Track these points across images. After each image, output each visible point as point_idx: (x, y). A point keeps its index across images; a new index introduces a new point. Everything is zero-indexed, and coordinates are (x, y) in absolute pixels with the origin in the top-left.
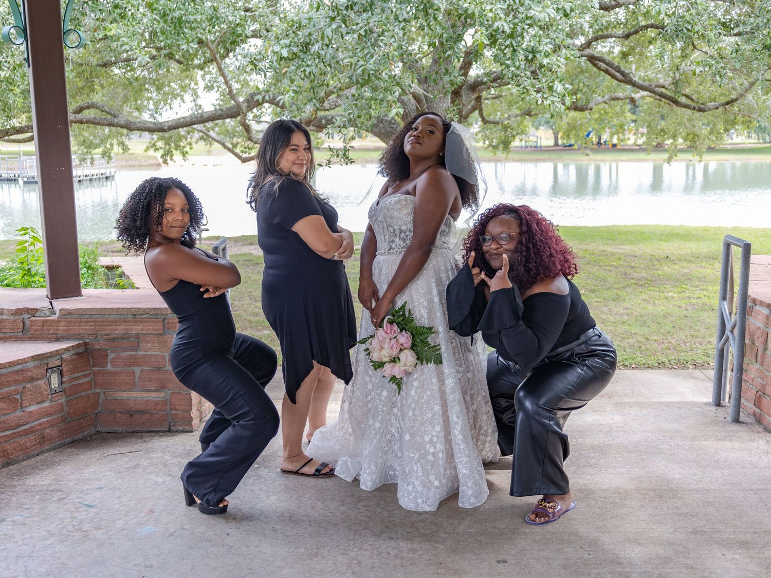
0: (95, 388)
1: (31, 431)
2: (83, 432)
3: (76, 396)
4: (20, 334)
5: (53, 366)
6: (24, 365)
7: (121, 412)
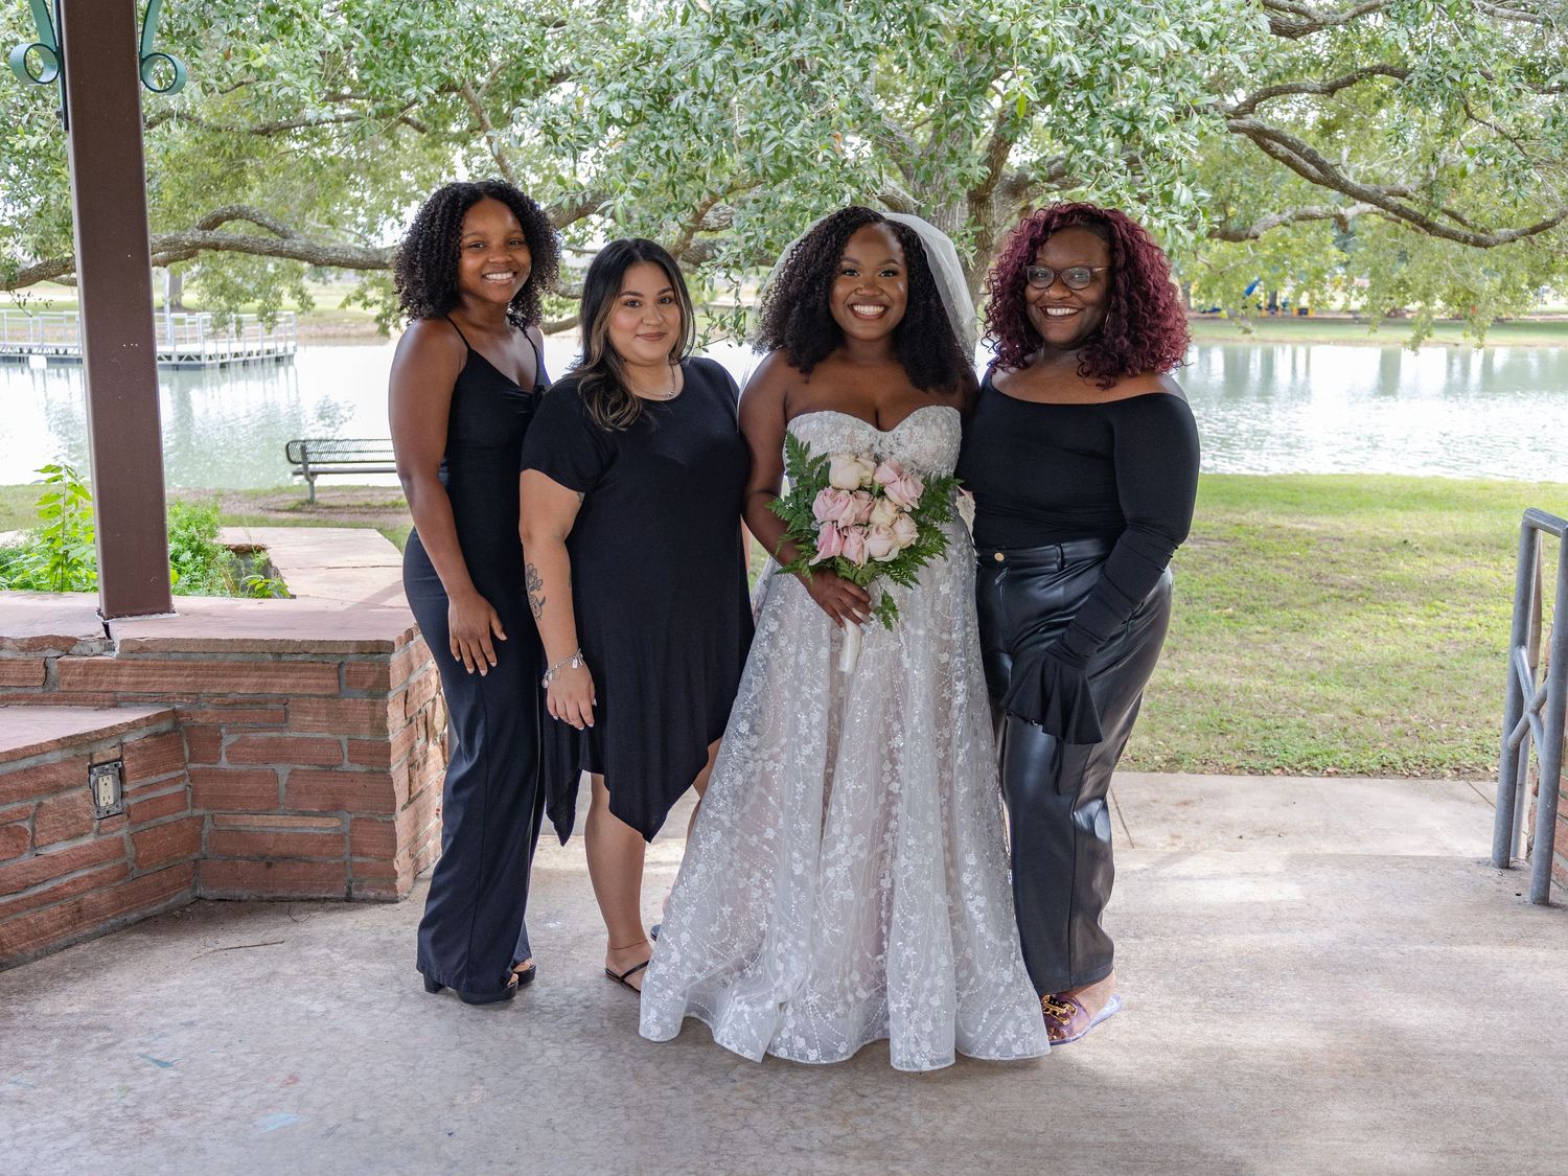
0: (194, 807)
1: (54, 897)
2: (166, 899)
3: (153, 823)
4: (39, 691)
5: (102, 760)
6: (41, 757)
7: (248, 858)
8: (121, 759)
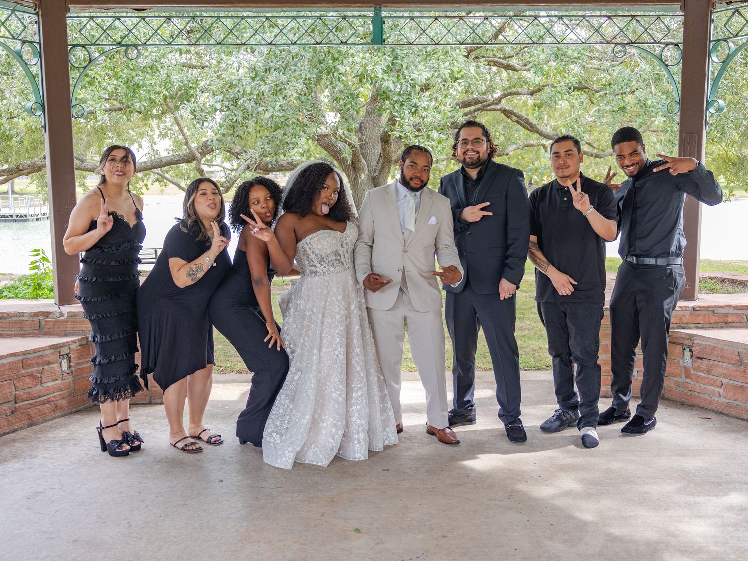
1: (48, 402)
2: (84, 404)
3: (80, 377)
5: (64, 353)
6: (43, 352)
8: (70, 353)
